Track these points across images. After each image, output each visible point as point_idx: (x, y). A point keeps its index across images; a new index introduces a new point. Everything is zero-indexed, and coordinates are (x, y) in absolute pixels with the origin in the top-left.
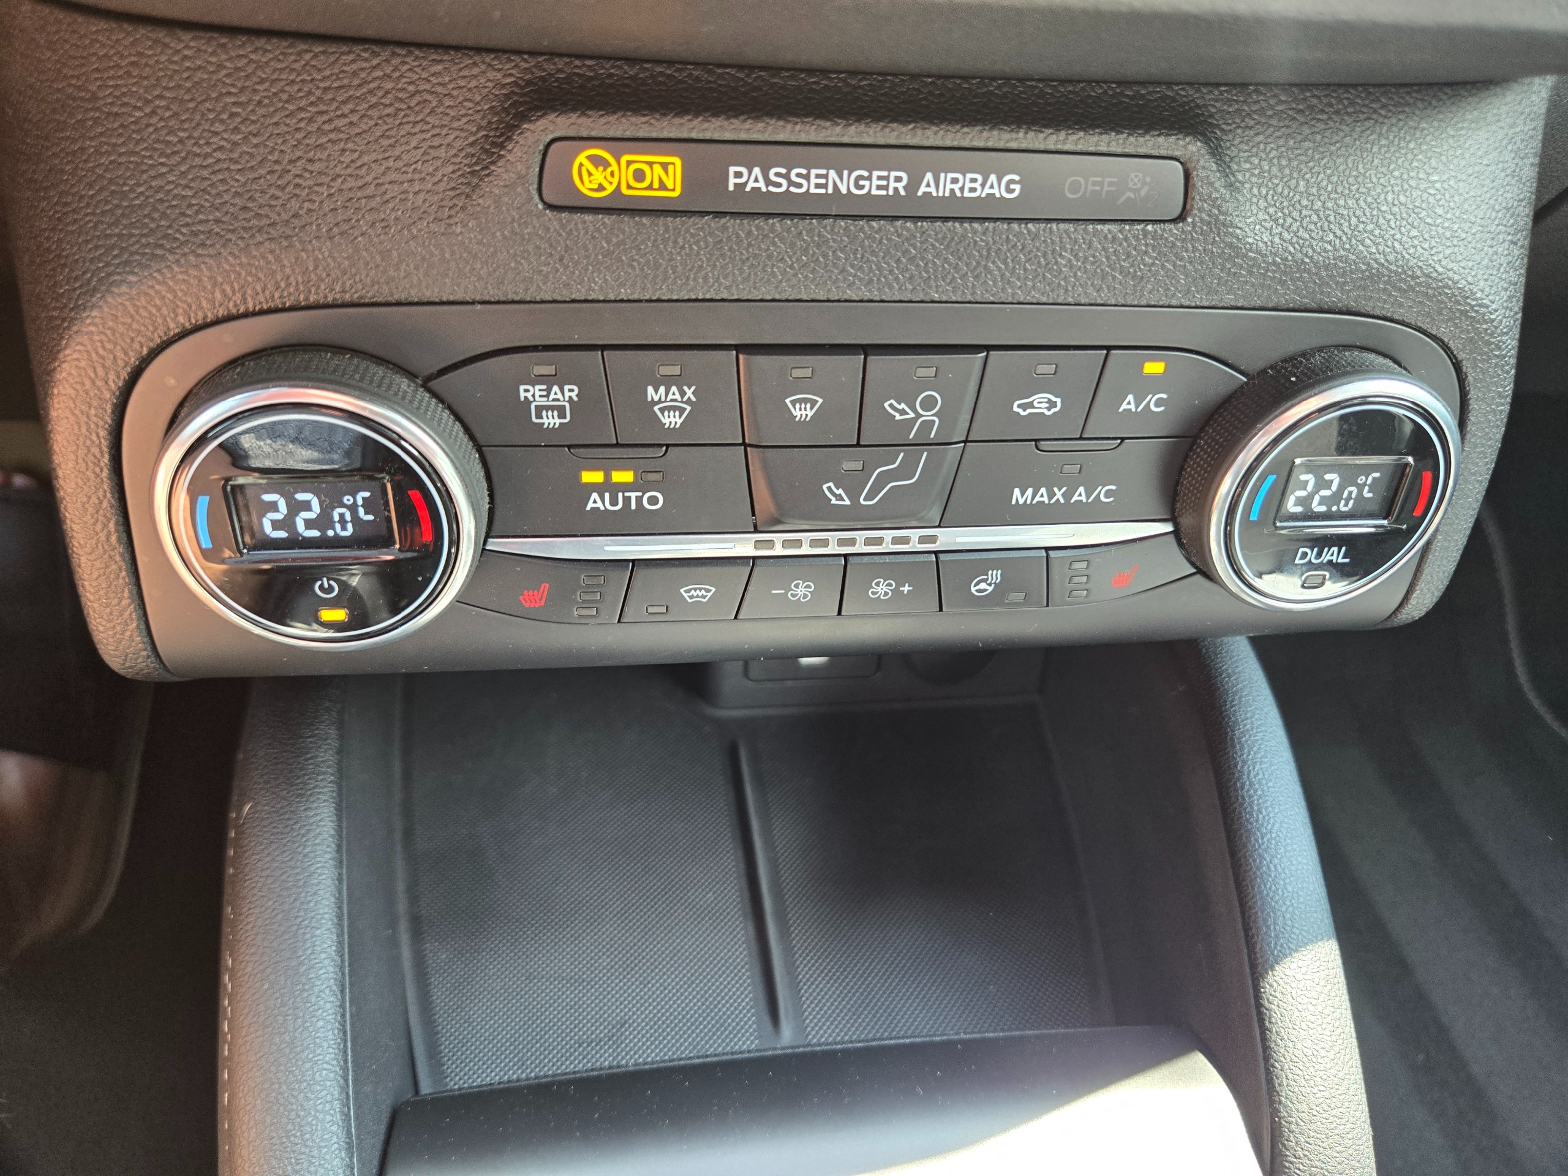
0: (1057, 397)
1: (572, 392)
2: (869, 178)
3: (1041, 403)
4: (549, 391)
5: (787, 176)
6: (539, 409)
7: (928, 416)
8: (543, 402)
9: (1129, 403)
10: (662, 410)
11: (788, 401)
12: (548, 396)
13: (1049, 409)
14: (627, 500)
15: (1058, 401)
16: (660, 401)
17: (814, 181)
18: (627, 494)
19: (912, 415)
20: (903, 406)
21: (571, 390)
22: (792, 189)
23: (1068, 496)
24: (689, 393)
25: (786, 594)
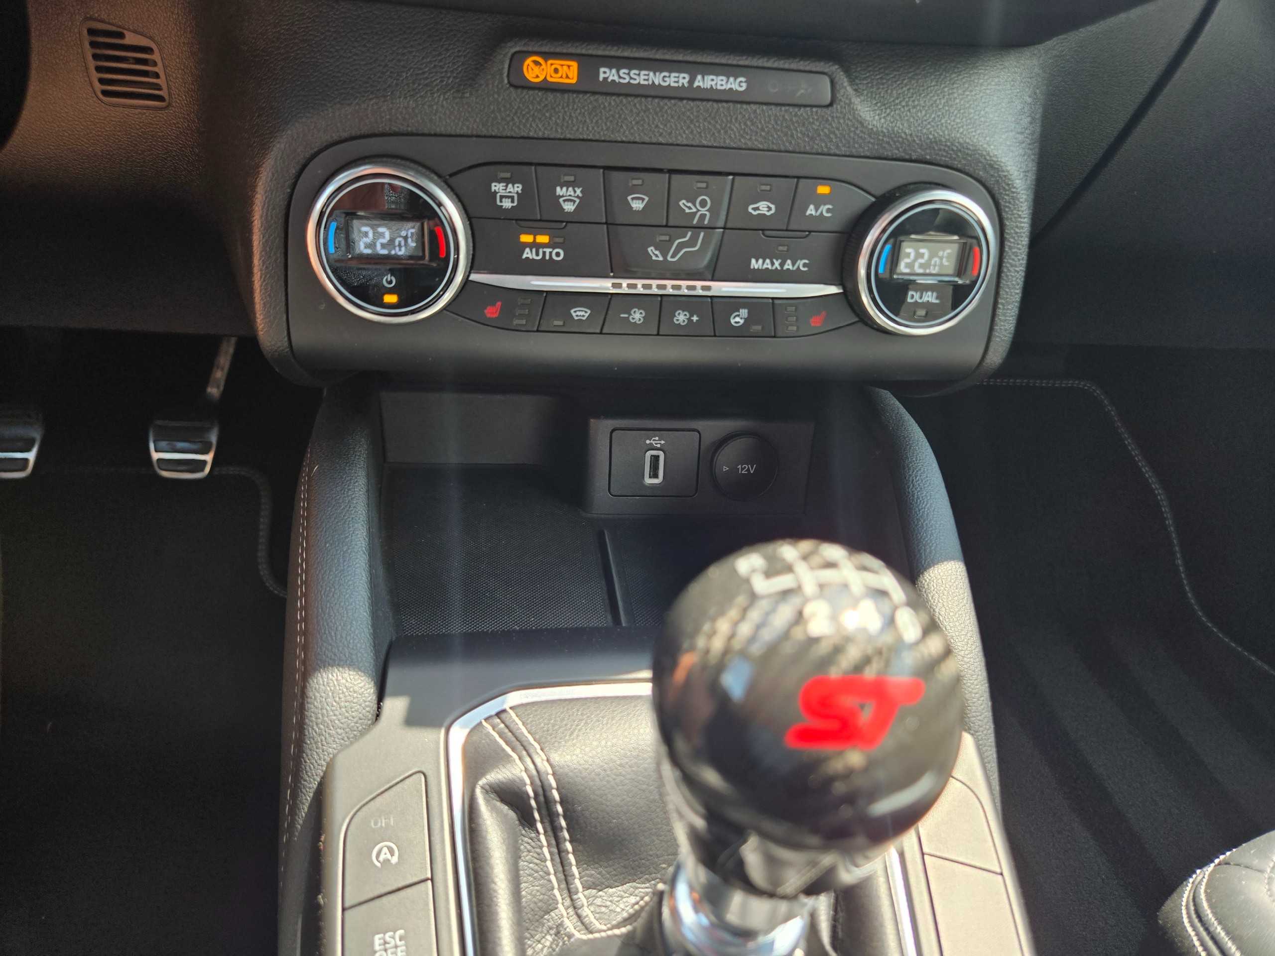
0: (772, 203)
1: (518, 188)
2: (669, 77)
3: (764, 208)
4: (507, 186)
5: (629, 74)
6: (502, 197)
7: (703, 211)
8: (503, 193)
9: (811, 211)
10: (564, 201)
11: (629, 198)
12: (506, 189)
13: (768, 211)
14: (544, 253)
15: (773, 206)
16: (563, 196)
17: (642, 77)
18: (545, 250)
19: (694, 210)
20: (689, 204)
21: (518, 187)
22: (632, 81)
23: (782, 265)
24: (578, 191)
25: (628, 317)
